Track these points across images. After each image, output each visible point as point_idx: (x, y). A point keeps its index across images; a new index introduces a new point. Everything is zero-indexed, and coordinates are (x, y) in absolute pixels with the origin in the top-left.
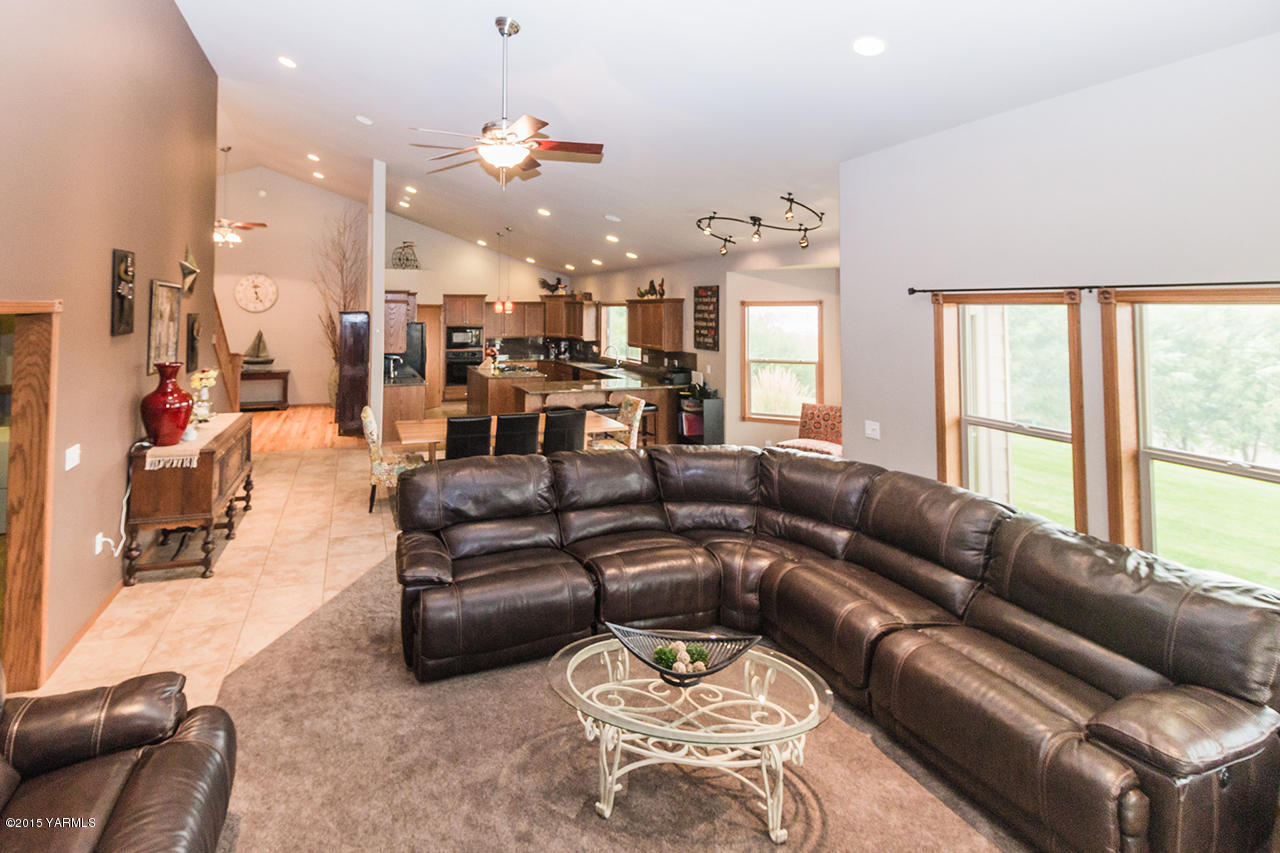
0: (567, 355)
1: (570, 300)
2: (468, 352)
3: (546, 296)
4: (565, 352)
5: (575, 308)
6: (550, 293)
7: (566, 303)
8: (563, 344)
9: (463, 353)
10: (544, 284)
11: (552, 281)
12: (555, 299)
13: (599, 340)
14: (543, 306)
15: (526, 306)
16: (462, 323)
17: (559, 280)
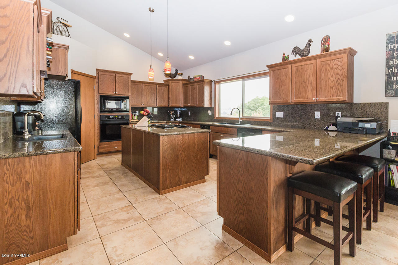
0: (181, 119)
5: (193, 86)
7: (184, 84)
9: (117, 116)
12: (176, 82)
13: (213, 106)
14: (168, 87)
15: (157, 86)
16: (113, 93)
17: (177, 71)
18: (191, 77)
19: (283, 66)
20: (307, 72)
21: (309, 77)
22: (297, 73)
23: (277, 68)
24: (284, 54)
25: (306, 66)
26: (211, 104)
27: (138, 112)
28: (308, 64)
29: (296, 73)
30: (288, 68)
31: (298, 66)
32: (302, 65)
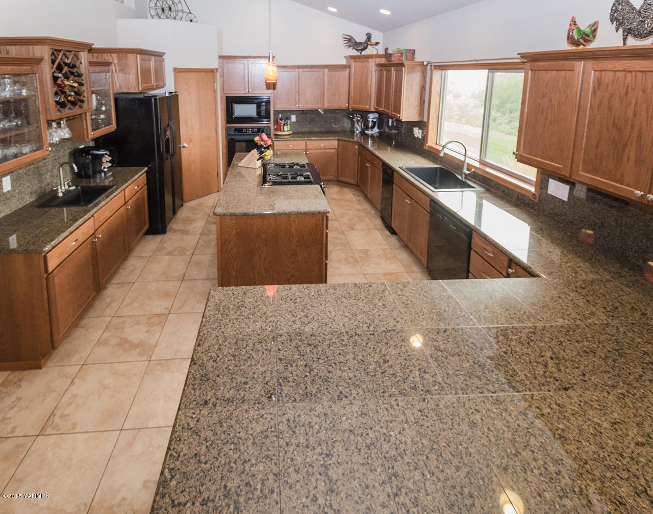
0: (376, 130)
1: (383, 61)
2: (253, 128)
3: (352, 57)
4: (373, 127)
5: (389, 72)
6: (358, 53)
7: (379, 65)
8: (371, 116)
9: (247, 129)
10: (350, 42)
11: (361, 39)
12: (364, 60)
13: (425, 120)
14: (348, 70)
15: (326, 70)
16: (244, 92)
17: (369, 36)
18: (390, 52)
19: (561, 63)
20: (629, 95)
21: (635, 115)
22: (598, 93)
23: (543, 66)
24: (574, 22)
25: (629, 75)
26: (420, 115)
27: (295, 116)
28: (636, 71)
29: (594, 92)
30: (573, 70)
31: (605, 70)
32: (615, 71)
